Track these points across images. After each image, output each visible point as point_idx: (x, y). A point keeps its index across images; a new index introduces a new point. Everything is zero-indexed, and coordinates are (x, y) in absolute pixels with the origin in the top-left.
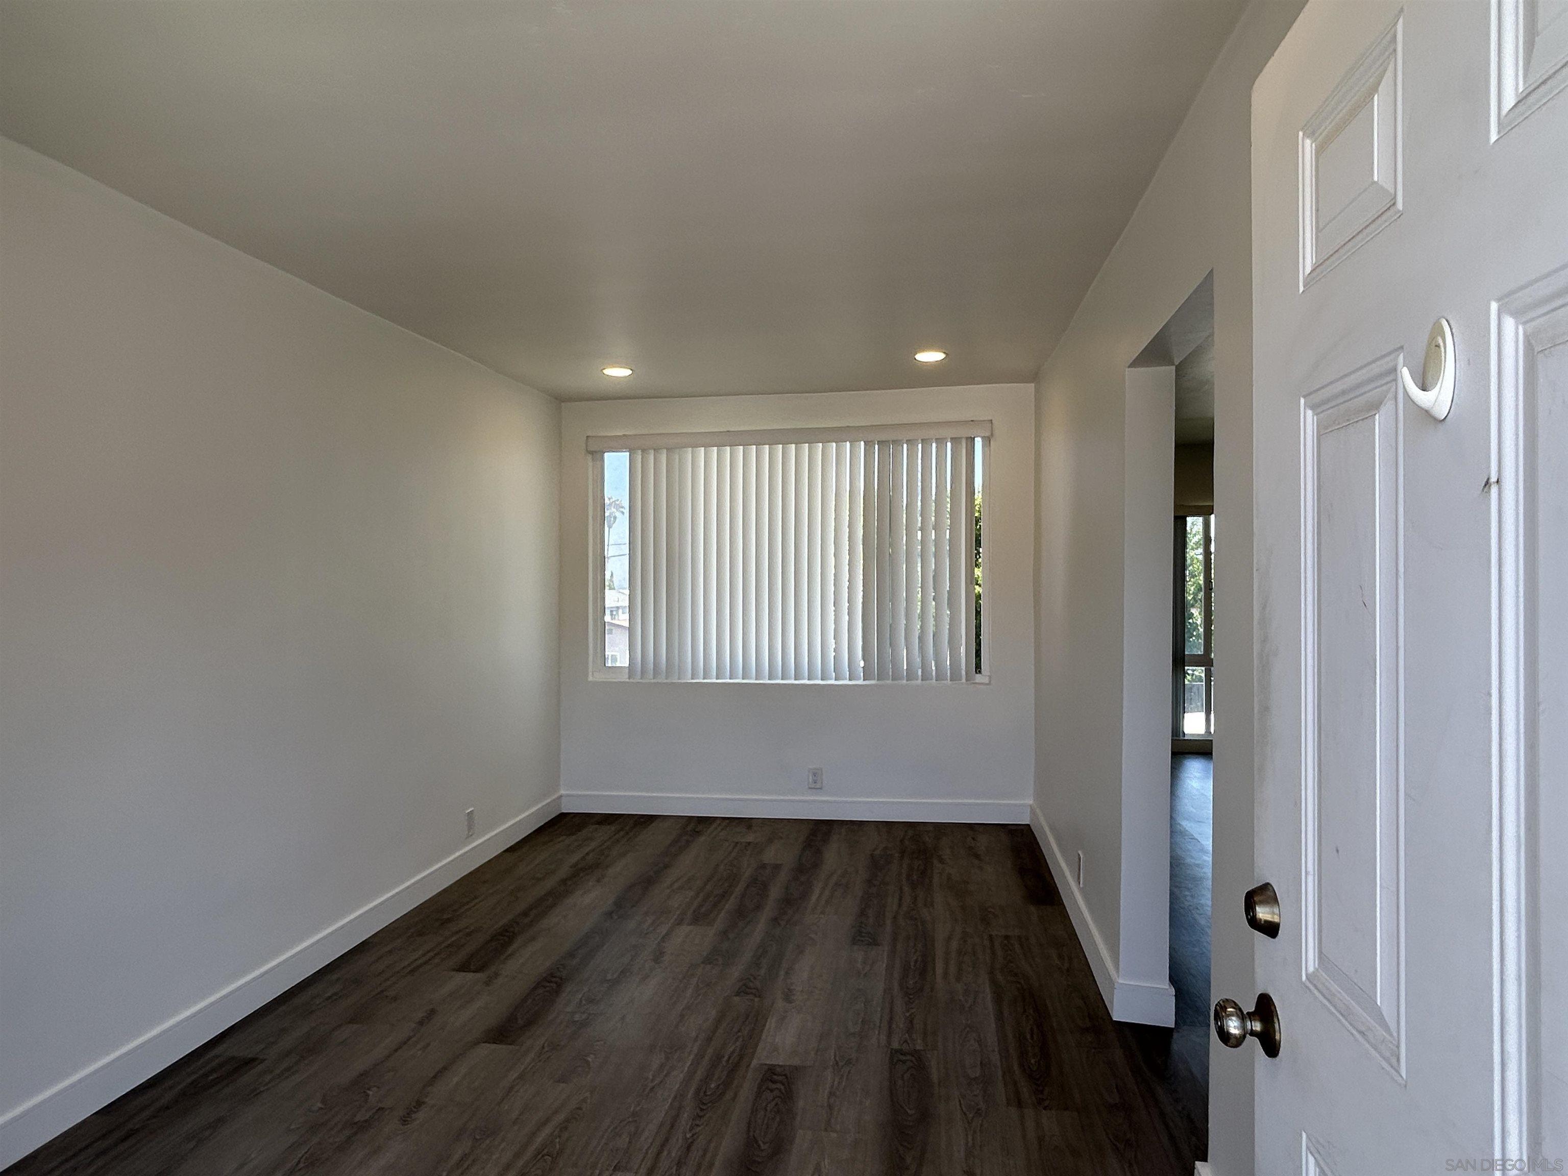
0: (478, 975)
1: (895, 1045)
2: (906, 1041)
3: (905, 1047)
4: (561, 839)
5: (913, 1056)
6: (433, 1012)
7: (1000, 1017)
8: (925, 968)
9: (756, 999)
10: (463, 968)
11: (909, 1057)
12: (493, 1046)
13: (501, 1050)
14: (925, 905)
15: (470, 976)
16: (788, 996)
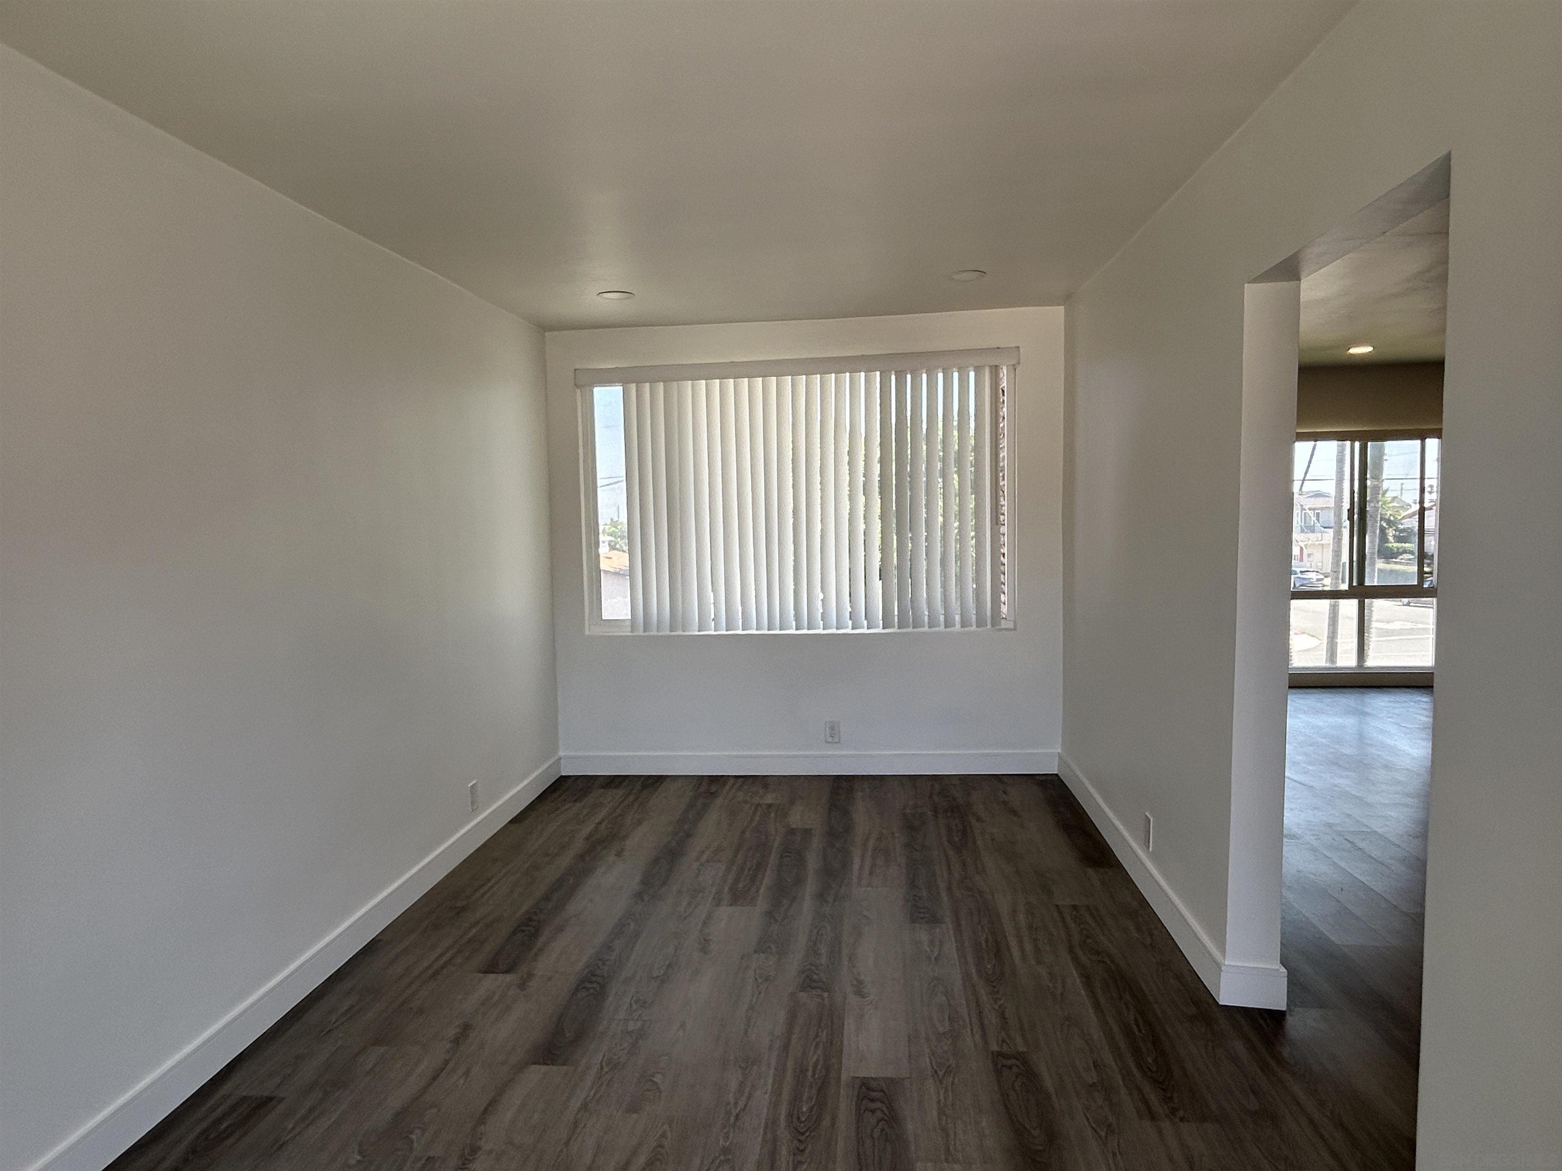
0: (509, 978)
1: (995, 1048)
2: (1003, 1041)
3: (1005, 1049)
4: (567, 807)
5: (1018, 1060)
6: (466, 1028)
7: (1097, 1007)
8: (998, 950)
9: (826, 995)
10: (490, 968)
11: (1013, 1061)
12: (544, 1068)
13: (555, 1072)
14: (978, 873)
15: (501, 977)
16: (859, 990)
